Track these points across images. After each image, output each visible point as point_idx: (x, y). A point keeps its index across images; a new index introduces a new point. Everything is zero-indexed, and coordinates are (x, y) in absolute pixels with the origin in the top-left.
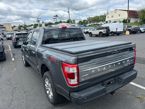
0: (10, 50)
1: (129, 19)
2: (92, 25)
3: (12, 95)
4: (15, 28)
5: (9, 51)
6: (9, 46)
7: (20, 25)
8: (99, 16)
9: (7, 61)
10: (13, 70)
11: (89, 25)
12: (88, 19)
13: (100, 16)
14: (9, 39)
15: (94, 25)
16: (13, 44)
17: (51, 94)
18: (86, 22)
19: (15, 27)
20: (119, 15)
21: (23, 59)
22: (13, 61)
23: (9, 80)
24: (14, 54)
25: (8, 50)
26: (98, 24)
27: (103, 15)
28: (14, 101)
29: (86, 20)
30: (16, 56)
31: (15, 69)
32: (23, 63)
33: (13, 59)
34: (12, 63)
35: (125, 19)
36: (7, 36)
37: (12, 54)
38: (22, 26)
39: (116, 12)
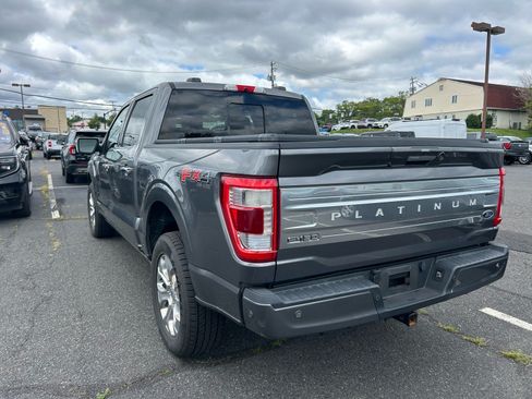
0: (51, 187)
1: (490, 113)
2: (353, 127)
3: (32, 322)
4: (79, 123)
5: (47, 191)
6: (49, 176)
7: (96, 116)
8: (381, 99)
9: (32, 217)
10: (49, 245)
11: (343, 128)
12: (339, 107)
13: (386, 99)
14: (50, 155)
15: (359, 127)
16: (64, 170)
17: (177, 314)
18: (334, 117)
19: (78, 119)
20: (454, 99)
21: (90, 210)
22: (55, 220)
23: (27, 277)
24: (60, 201)
25: (44, 187)
26: (373, 124)
27: (396, 95)
28: (36, 338)
29: (332, 112)
30: (66, 207)
31: (57, 244)
32: (88, 228)
33: (56, 215)
34: (49, 225)
35: (474, 113)
36: (46, 144)
37: (54, 201)
38: (103, 120)
39: (441, 88)
